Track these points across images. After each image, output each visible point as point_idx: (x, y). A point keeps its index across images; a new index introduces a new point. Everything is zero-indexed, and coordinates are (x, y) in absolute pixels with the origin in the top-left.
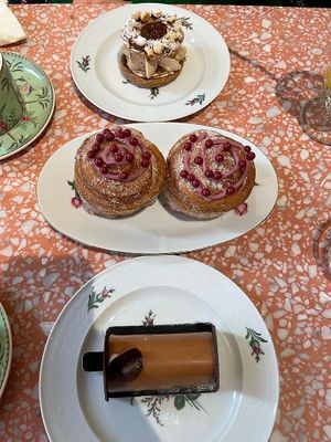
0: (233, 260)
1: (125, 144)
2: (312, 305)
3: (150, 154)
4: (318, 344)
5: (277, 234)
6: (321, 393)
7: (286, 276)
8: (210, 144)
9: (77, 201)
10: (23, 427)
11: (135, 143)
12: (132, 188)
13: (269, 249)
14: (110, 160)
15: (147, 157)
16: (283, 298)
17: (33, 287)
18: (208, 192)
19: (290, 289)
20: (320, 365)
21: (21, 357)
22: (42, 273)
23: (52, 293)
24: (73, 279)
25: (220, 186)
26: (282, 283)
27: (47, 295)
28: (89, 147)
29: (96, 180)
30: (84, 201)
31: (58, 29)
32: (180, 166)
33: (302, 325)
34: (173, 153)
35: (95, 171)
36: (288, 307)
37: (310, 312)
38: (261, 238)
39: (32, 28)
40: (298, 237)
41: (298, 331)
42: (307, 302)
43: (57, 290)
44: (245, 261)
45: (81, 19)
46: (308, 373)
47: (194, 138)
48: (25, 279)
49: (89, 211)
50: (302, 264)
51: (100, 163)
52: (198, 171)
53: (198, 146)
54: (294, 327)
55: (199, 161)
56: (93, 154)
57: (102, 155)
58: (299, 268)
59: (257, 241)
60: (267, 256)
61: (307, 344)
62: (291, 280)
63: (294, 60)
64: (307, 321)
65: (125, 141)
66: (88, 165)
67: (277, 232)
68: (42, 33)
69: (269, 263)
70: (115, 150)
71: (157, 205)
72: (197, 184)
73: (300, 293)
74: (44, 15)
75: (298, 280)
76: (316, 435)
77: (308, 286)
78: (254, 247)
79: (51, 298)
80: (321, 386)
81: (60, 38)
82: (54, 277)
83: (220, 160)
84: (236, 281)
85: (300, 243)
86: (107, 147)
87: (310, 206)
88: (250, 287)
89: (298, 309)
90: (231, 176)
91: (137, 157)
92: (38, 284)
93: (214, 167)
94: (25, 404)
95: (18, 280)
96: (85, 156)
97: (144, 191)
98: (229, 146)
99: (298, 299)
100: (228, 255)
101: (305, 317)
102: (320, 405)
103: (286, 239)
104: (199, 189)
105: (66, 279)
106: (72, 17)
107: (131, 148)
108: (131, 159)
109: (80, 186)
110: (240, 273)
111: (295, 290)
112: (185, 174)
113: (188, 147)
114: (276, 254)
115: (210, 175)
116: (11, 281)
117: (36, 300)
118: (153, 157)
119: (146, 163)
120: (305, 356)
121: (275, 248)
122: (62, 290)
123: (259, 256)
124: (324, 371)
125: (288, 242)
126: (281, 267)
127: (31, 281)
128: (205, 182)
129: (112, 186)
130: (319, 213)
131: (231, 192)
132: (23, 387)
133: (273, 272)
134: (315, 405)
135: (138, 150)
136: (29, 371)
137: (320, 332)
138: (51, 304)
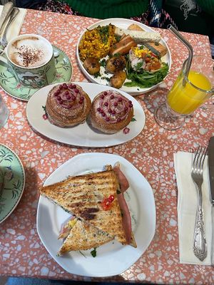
0: (134, 155)
1: (72, 92)
2: (169, 180)
3: (84, 98)
4: (169, 197)
5: (157, 145)
6: (168, 219)
7: (159, 165)
8: (113, 97)
9: (46, 116)
10: (26, 220)
11: (77, 92)
12: (73, 113)
13: (152, 151)
14: (64, 98)
15: (82, 100)
16: (156, 175)
17: (36, 156)
18: (108, 119)
19: (159, 171)
20: (168, 207)
21: (28, 188)
22: (41, 150)
23: (45, 160)
24: (56, 155)
25: (114, 117)
26: (156, 168)
27: (42, 161)
28: (55, 91)
29: (56, 107)
30: (49, 117)
31: (57, 27)
32: (97, 106)
33: (163, 188)
34: (96, 99)
35: (57, 102)
36: (157, 179)
37: (168, 183)
38: (149, 146)
39: (44, 24)
40: (167, 148)
41: (161, 191)
42: (167, 178)
43: (48, 159)
44: (140, 156)
45: (70, 23)
46: (163, 210)
47: (106, 94)
48: (32, 152)
49: (51, 122)
50: (167, 161)
51: (60, 99)
52: (105, 109)
53: (107, 98)
54: (159, 189)
55: (106, 105)
56: (57, 94)
57: (61, 95)
58: (165, 162)
59: (147, 147)
60: (150, 155)
61: (164, 197)
62: (160, 167)
63: (177, 60)
64: (166, 187)
65: (73, 90)
66: (54, 99)
67: (157, 144)
68: (49, 28)
69: (151, 158)
70: (67, 94)
71: (85, 124)
72: (104, 115)
73: (164, 174)
74: (50, 18)
75: (164, 168)
76: (163, 238)
77: (169, 171)
78: (145, 150)
79: (44, 162)
80: (168, 216)
81: (58, 33)
82: (47, 153)
83: (116, 105)
84: (135, 165)
85: (167, 151)
86: (64, 92)
87: (175, 134)
88: (141, 168)
89: (162, 181)
90: (120, 113)
91: (77, 98)
92: (39, 155)
93: (113, 108)
94: (28, 209)
95: (29, 152)
96: (52, 95)
97: (79, 115)
98: (121, 99)
99: (163, 176)
100: (132, 152)
101: (165, 185)
102: (166, 224)
103: (161, 148)
104: (105, 118)
105: (52, 154)
106: (65, 22)
107: (75, 94)
108: (74, 99)
109: (48, 109)
110: (137, 161)
111: (162, 172)
112: (99, 110)
113: (102, 97)
114: (155, 155)
115: (110, 111)
116: (25, 152)
117: (37, 163)
118: (85, 99)
119: (82, 101)
120: (162, 202)
121: (155, 151)
122: (50, 159)
123: (147, 154)
124: (170, 210)
125: (162, 150)
126: (157, 160)
127: (35, 153)
128: (108, 115)
129: (64, 111)
130: (179, 138)
131: (119, 121)
132: (27, 202)
133: (152, 163)
134: (164, 224)
135: (79, 95)
136: (31, 194)
137: (170, 193)
138: (44, 165)
